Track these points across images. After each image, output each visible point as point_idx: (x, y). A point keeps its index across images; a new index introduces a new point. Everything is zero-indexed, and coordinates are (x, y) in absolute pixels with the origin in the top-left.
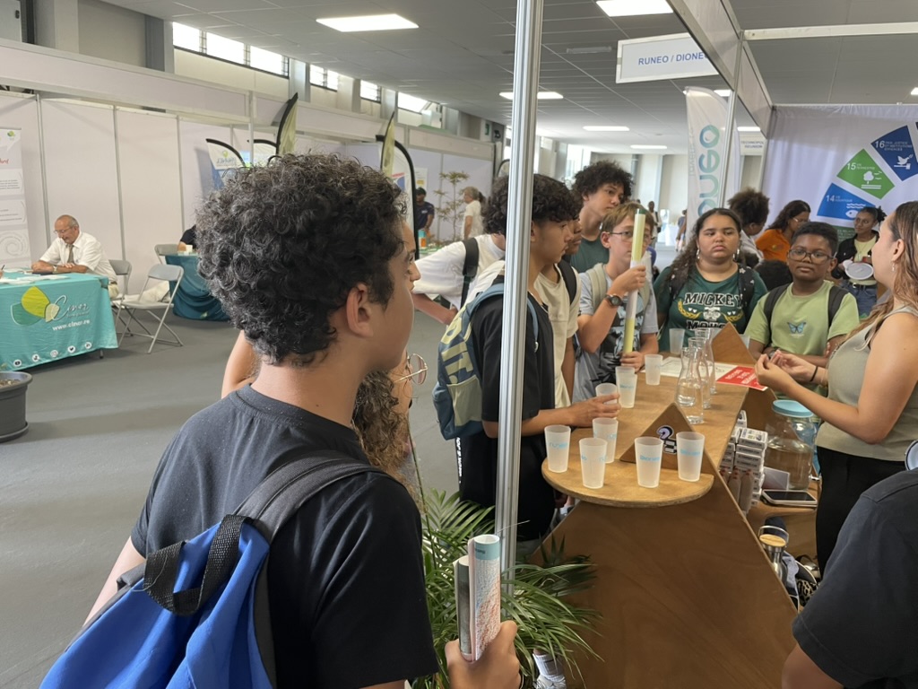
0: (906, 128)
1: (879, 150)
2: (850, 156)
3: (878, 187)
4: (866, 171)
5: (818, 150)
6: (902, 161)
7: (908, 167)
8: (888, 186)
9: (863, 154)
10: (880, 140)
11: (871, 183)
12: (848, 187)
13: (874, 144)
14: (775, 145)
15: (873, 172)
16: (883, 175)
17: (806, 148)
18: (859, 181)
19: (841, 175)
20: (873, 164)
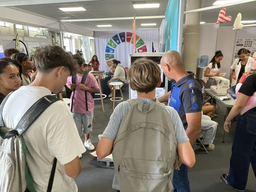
0: (117, 35)
1: (113, 39)
2: (109, 41)
3: (114, 46)
4: (112, 43)
5: (103, 40)
6: (118, 41)
7: (119, 42)
8: (116, 46)
9: (111, 40)
10: (113, 37)
11: (113, 45)
12: (110, 46)
13: (112, 38)
14: (96, 39)
15: (113, 43)
16: (115, 44)
17: (101, 39)
18: (111, 46)
19: (108, 44)
20: (113, 42)
